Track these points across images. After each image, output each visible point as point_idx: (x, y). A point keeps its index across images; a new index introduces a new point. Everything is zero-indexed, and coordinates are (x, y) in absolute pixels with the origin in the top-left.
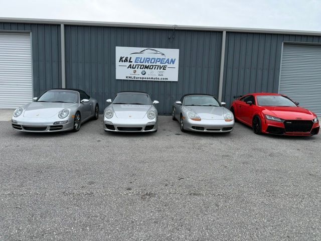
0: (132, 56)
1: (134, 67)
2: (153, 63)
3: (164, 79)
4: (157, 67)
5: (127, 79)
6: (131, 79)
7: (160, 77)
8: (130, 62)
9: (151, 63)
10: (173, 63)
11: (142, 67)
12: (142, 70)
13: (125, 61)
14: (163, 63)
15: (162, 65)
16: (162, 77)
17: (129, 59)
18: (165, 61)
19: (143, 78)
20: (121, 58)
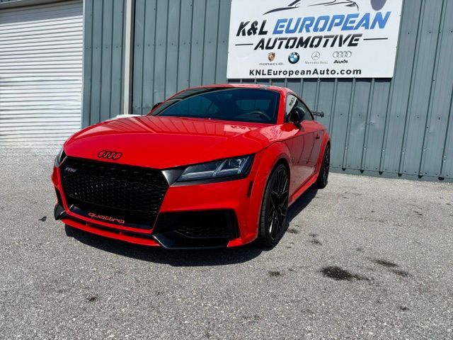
0: (267, 17)
1: (271, 45)
2: (322, 30)
3: (349, 72)
4: (331, 40)
5: (252, 77)
6: (261, 77)
7: (338, 68)
8: (262, 33)
9: (316, 30)
10: (382, 26)
11: (292, 42)
12: (290, 51)
13: (249, 33)
14: (351, 28)
15: (345, 34)
16: (345, 67)
17: (259, 27)
18: (358, 20)
19: (291, 73)
20: (242, 26)
